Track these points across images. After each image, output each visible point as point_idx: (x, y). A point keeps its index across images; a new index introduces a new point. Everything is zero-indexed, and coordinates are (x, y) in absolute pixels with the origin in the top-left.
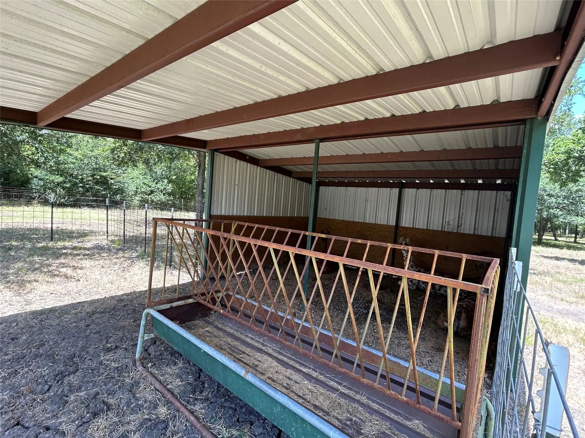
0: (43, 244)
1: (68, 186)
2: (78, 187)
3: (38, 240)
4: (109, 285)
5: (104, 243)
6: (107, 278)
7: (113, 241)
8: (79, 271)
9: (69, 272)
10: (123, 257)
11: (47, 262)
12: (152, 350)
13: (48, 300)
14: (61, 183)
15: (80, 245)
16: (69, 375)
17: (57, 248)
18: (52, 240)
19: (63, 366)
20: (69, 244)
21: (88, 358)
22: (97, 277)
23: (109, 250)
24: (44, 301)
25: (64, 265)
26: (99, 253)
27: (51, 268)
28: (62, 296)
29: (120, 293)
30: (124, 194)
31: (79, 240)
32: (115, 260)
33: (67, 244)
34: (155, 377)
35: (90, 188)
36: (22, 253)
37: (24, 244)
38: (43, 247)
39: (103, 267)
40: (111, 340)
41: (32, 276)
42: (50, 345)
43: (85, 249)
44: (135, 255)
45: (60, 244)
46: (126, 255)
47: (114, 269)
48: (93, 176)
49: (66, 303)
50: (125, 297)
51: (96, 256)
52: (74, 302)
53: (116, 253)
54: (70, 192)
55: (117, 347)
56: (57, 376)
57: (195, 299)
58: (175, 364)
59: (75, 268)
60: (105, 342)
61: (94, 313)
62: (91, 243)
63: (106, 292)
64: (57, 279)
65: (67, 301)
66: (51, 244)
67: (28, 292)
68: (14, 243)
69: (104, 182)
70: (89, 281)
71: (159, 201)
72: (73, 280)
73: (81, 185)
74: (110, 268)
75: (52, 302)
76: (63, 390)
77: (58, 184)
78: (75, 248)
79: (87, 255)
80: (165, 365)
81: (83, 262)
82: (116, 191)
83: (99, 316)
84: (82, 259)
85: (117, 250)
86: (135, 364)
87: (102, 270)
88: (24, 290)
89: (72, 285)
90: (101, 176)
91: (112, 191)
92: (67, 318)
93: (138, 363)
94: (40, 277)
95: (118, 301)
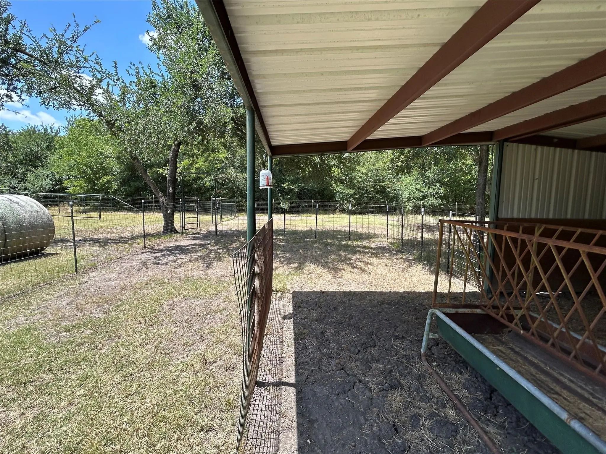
0: (345, 243)
1: (357, 197)
2: (364, 198)
3: (342, 239)
4: (392, 282)
5: (385, 244)
6: (390, 275)
7: (392, 243)
8: (370, 266)
9: (363, 265)
10: (402, 258)
11: (348, 256)
12: (435, 349)
13: (352, 285)
14: (353, 194)
15: (367, 245)
16: (370, 347)
17: (354, 246)
18: (350, 240)
19: (366, 339)
20: (361, 244)
21: (382, 339)
22: (382, 273)
23: (390, 251)
24: (350, 286)
25: (359, 260)
26: (382, 253)
27: (352, 261)
28: (360, 284)
29: (402, 290)
30: (399, 201)
31: (367, 241)
32: (395, 261)
33: (360, 244)
34: (441, 378)
35: (372, 197)
36: (334, 248)
37: (334, 242)
38: (345, 244)
39: (386, 265)
40: (398, 329)
41: (340, 266)
42: (356, 320)
43: (372, 248)
44: (411, 257)
45: (355, 243)
46: (404, 257)
47: (395, 268)
48: (374, 187)
49: (363, 290)
50: (406, 294)
51: (380, 255)
52: (369, 290)
53: (396, 254)
54: (358, 201)
55: (403, 338)
56: (363, 344)
57: (483, 310)
58: (461, 373)
59: (367, 263)
60: (393, 330)
61: (383, 303)
62: (376, 244)
63: (391, 287)
64: (356, 270)
65: (363, 289)
66: (349, 243)
67: (340, 277)
68: (329, 241)
69: (383, 191)
70: (377, 275)
71: (431, 205)
72: (366, 273)
73: (366, 195)
74: (392, 267)
75: (354, 287)
76: (368, 357)
77: (351, 196)
78: (365, 247)
79: (374, 253)
80: (450, 370)
81: (371, 259)
82: (392, 198)
83: (387, 306)
84: (370, 257)
85: (396, 251)
86: (420, 358)
87: (386, 267)
88: (337, 275)
89: (365, 276)
90: (380, 186)
91: (388, 199)
92: (365, 302)
93: (423, 358)
94: (346, 267)
95: (400, 297)
